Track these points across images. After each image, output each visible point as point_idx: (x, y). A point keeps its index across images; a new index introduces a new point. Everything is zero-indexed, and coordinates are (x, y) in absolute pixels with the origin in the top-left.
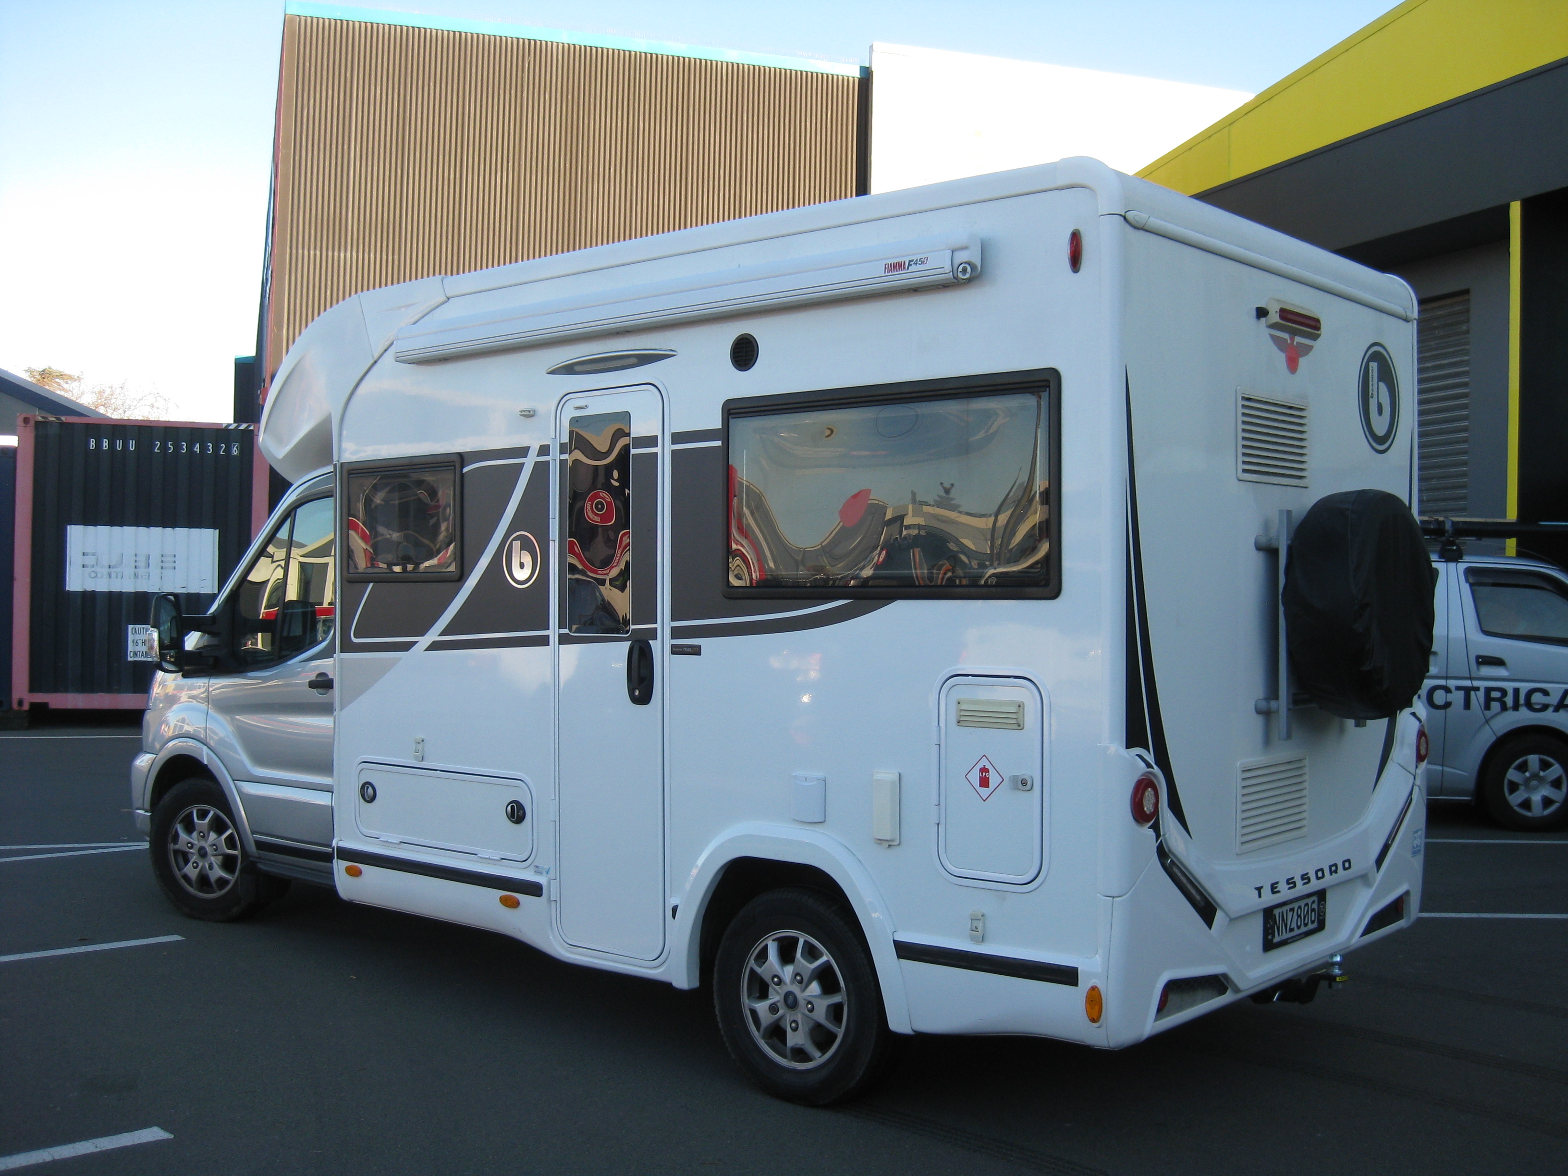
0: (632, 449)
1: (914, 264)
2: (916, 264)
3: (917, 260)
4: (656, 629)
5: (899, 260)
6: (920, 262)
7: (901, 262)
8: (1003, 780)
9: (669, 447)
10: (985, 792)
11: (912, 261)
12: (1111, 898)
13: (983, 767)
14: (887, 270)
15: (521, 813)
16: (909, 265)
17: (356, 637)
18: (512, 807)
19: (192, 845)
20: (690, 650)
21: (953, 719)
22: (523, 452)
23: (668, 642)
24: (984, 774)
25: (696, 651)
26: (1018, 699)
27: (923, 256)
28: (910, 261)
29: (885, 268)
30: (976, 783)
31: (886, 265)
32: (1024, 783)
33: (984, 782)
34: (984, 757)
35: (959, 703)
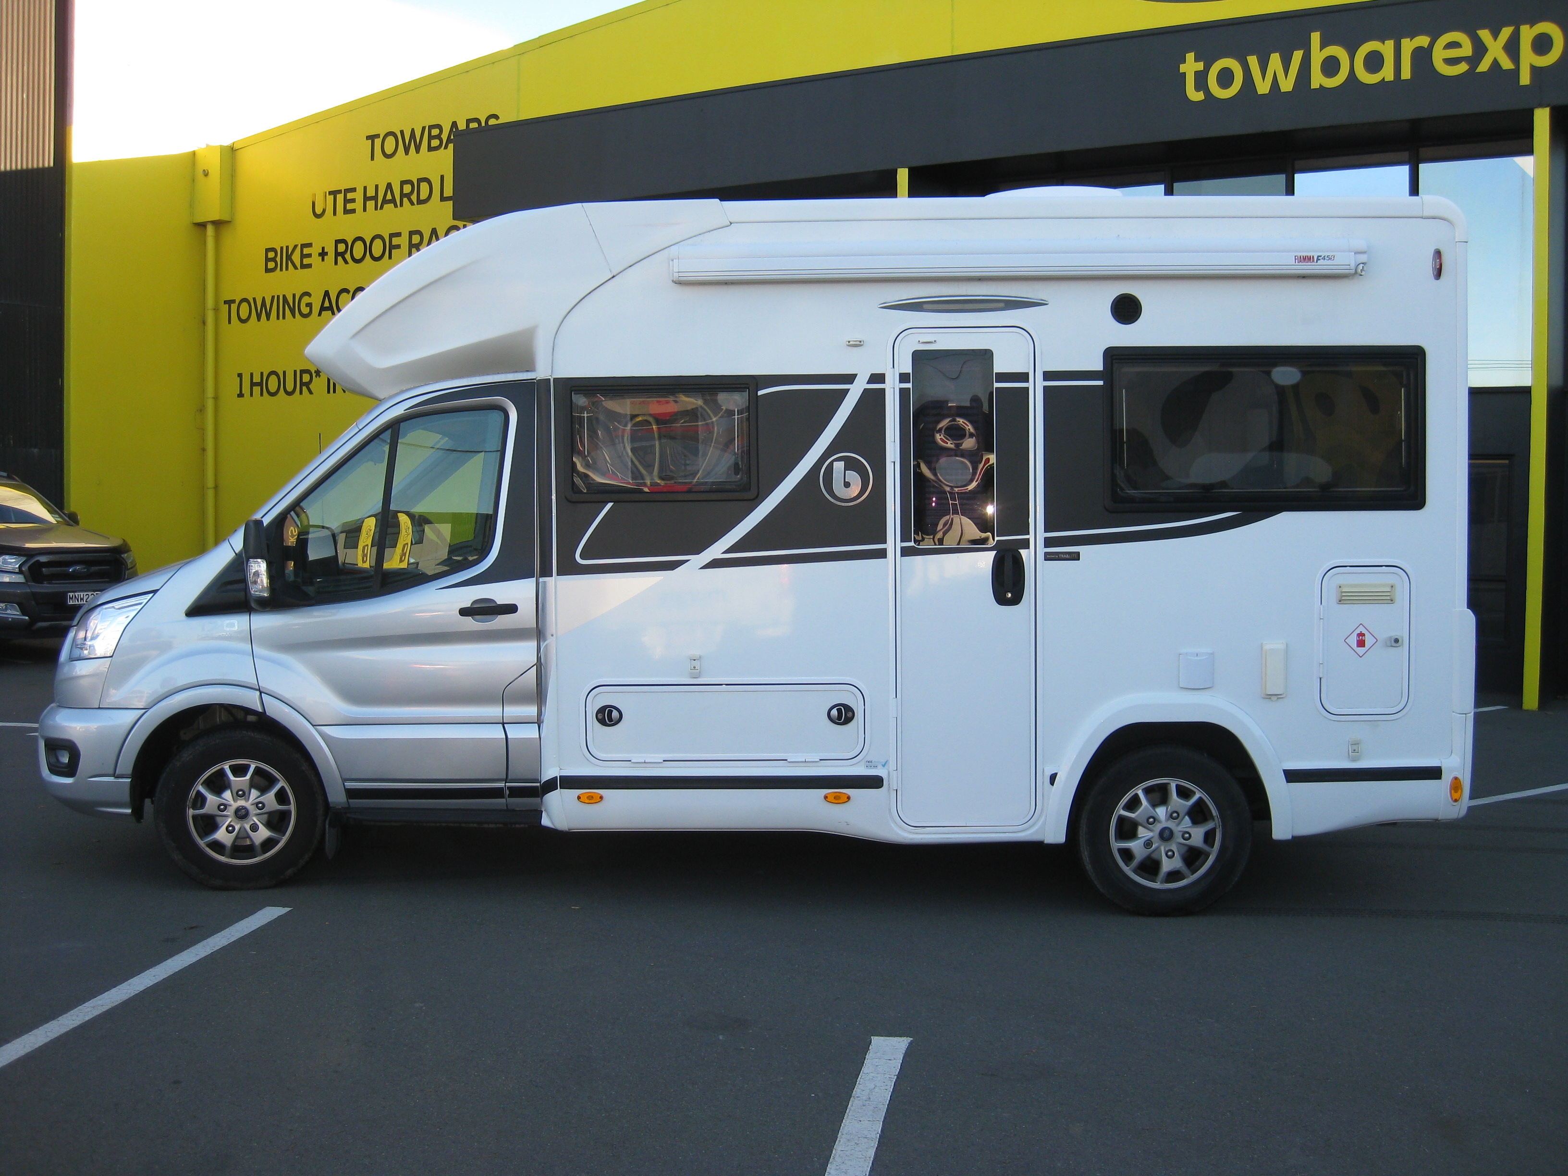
0: (996, 382)
1: (1322, 259)
2: (1325, 259)
3: (1325, 256)
4: (1028, 540)
5: (1309, 254)
6: (1328, 259)
7: (1310, 256)
8: (1377, 640)
9: (1041, 384)
10: (1361, 650)
11: (1320, 256)
12: (1465, 715)
13: (1359, 632)
14: (1297, 261)
15: (850, 714)
16: (1318, 259)
17: (582, 557)
18: (839, 711)
19: (226, 806)
20: (1067, 556)
21: (1334, 598)
22: (850, 379)
23: (1041, 550)
24: (1361, 637)
25: (1076, 557)
26: (1391, 582)
27: (1330, 254)
28: (1318, 256)
29: (1295, 259)
30: (1354, 645)
31: (1295, 256)
32: (1396, 641)
33: (1361, 643)
34: (1361, 625)
35: (1340, 587)
